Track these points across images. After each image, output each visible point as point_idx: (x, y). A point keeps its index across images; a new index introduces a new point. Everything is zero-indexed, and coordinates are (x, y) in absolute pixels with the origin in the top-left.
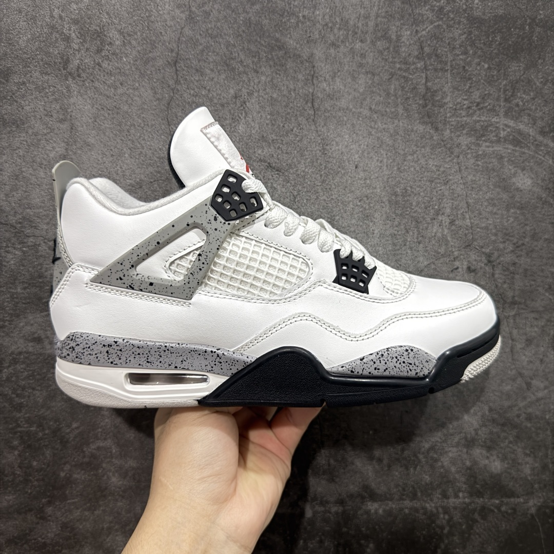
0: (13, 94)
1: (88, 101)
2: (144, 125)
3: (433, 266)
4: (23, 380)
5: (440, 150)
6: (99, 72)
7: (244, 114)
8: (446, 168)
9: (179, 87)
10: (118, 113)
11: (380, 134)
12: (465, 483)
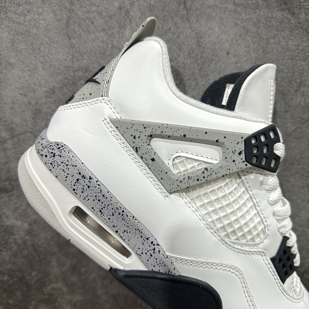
1: (5, 29)
2: (51, 42)
3: (299, 130)
5: (297, 31)
6: (10, 5)
7: (128, 22)
8: (304, 46)
9: (74, 7)
10: (29, 36)
11: (245, 24)
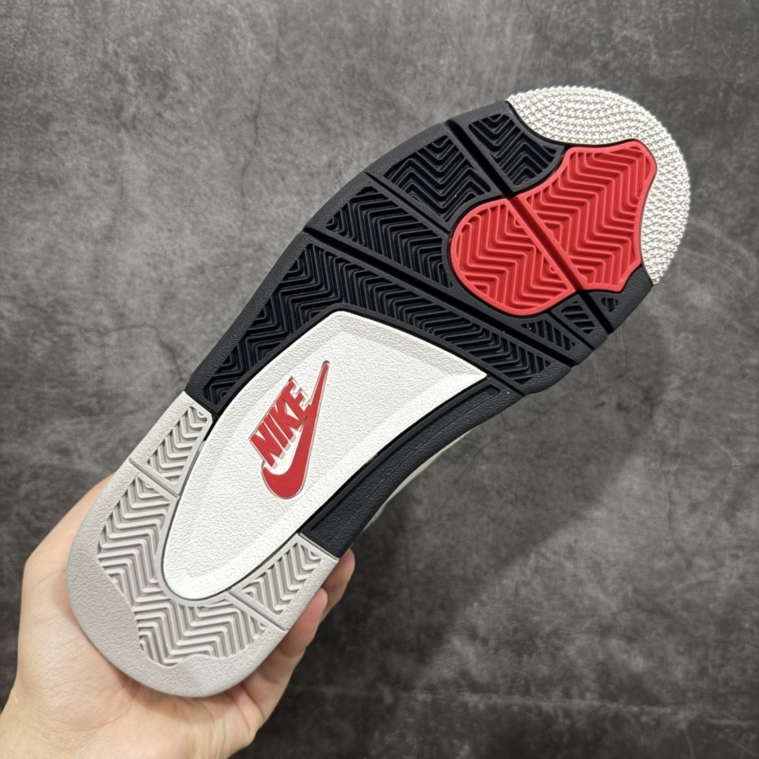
0: (53, 146)
4: (44, 499)
12: (594, 681)
